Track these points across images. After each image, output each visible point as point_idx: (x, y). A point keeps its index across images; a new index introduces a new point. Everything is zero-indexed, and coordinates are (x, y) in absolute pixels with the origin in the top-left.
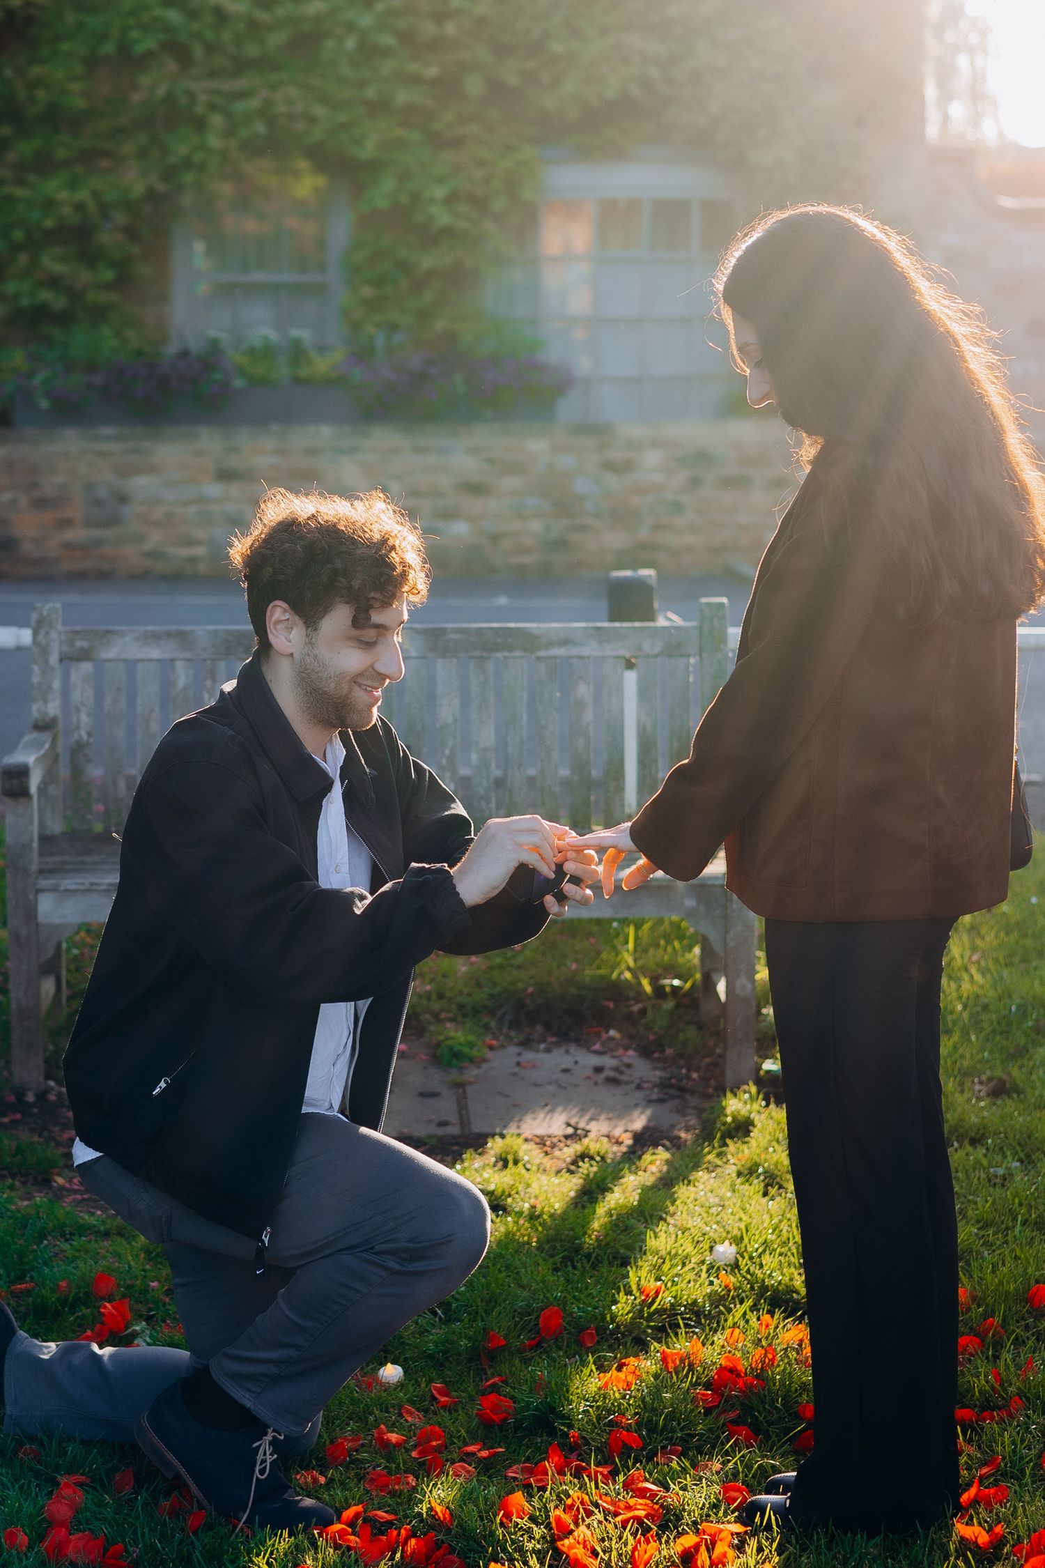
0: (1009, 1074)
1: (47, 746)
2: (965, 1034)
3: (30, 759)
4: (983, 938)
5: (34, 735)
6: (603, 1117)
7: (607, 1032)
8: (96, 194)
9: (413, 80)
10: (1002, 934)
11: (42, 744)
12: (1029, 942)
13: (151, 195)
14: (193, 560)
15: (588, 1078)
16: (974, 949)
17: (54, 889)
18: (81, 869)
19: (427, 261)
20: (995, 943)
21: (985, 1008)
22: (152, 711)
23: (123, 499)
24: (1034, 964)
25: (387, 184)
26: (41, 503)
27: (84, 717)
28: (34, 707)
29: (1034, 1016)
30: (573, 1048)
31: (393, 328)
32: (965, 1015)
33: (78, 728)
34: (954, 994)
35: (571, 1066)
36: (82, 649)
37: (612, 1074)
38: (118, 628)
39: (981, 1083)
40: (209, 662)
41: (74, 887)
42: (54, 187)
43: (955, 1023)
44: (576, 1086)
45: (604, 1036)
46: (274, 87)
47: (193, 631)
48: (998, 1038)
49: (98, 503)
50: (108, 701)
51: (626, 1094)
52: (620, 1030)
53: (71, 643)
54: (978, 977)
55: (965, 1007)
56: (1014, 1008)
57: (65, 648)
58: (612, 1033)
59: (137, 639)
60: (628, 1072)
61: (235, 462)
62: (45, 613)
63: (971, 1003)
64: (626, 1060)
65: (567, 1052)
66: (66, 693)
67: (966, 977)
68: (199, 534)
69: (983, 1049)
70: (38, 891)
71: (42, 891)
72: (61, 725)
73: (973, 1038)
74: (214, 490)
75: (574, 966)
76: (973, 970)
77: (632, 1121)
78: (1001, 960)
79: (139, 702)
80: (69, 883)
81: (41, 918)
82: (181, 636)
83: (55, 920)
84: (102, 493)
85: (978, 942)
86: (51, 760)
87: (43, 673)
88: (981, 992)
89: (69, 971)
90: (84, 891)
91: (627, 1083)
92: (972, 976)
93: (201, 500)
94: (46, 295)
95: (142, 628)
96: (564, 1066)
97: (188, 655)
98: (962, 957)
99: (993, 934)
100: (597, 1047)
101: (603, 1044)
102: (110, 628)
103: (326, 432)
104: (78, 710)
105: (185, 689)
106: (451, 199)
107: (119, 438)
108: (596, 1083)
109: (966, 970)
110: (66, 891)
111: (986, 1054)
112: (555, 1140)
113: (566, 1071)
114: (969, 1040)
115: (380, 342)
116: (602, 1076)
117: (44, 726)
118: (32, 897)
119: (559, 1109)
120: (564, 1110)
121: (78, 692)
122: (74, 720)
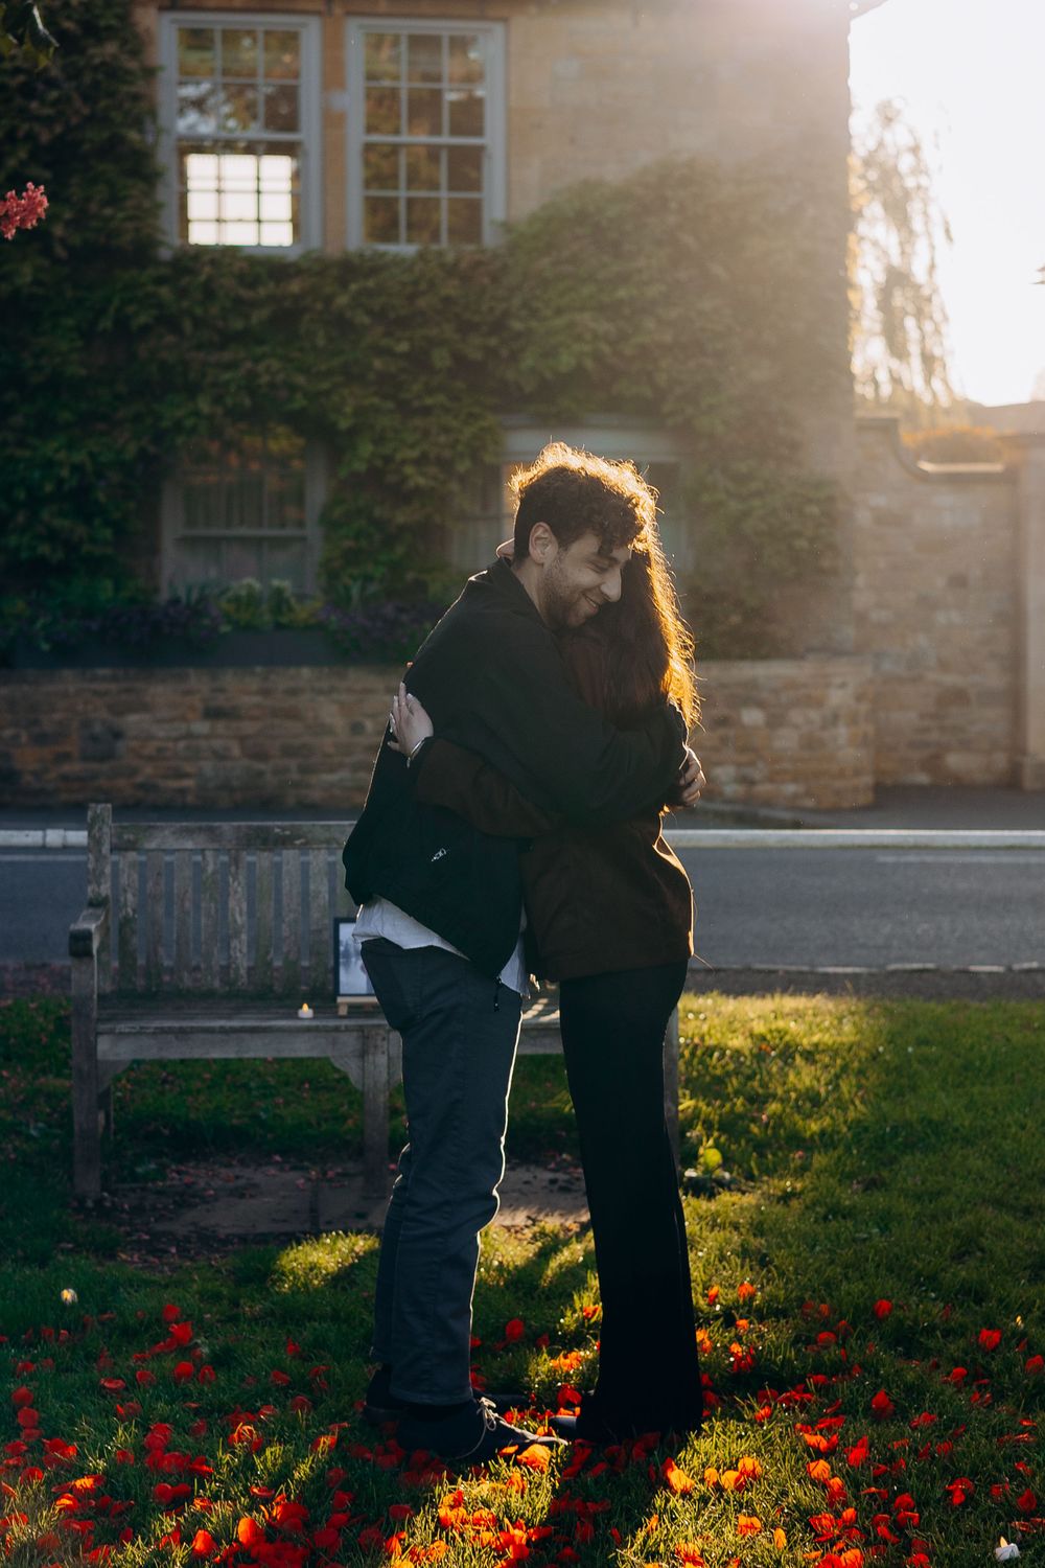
0: (880, 1175)
1: (102, 918)
2: (848, 1149)
3: (93, 927)
4: (867, 1079)
5: (91, 911)
6: (556, 1214)
7: (561, 1155)
8: (92, 455)
9: (387, 352)
10: (883, 1075)
11: (98, 918)
12: (904, 1081)
13: (142, 454)
14: (183, 791)
15: (545, 1187)
16: (860, 1087)
17: (111, 1032)
18: (131, 1018)
19: (401, 517)
20: (877, 1083)
21: (866, 1130)
22: (187, 891)
23: (118, 735)
24: (907, 1097)
25: (366, 449)
26: (41, 739)
27: (130, 897)
28: (90, 889)
29: (903, 1134)
30: (532, 1168)
31: (368, 579)
32: (849, 1135)
33: (126, 905)
34: (842, 1119)
35: (531, 1179)
36: (129, 841)
37: (564, 1184)
38: (158, 824)
39: (858, 1183)
40: (233, 852)
41: (127, 1030)
42: (52, 448)
43: (839, 1140)
44: (536, 1193)
45: (558, 1159)
46: (257, 360)
47: (220, 827)
48: (874, 1151)
49: (94, 738)
50: (150, 884)
51: (576, 1198)
52: (570, 1153)
53: (120, 837)
54: (861, 1107)
55: (849, 1129)
56: (888, 1130)
57: (115, 840)
58: (564, 1156)
59: (174, 833)
60: (578, 1183)
61: (221, 701)
62: (98, 812)
63: (854, 1126)
64: (576, 1175)
65: (528, 1170)
66: (116, 874)
67: (852, 1108)
68: (188, 768)
69: (862, 1159)
70: (98, 1034)
71: (101, 1033)
72: (111, 904)
73: (855, 1152)
74: (201, 727)
75: (533, 1104)
76: (857, 1102)
77: (580, 1216)
78: (881, 1095)
79: (176, 884)
80: (123, 1027)
81: (100, 1056)
82: (211, 830)
83: (111, 1058)
84: (98, 729)
85: (863, 1081)
86: (105, 929)
87: (97, 860)
88: (862, 1118)
89: (115, 1110)
90: (135, 1034)
91: (576, 1191)
92: (856, 1107)
93: (189, 736)
94: (44, 549)
95: (178, 825)
96: (525, 1179)
97: (216, 846)
98: (849, 1092)
99: (875, 1075)
100: (552, 1166)
101: (557, 1164)
102: (152, 824)
103: (306, 672)
104: (125, 891)
105: (214, 873)
106: (421, 461)
107: (114, 679)
108: (551, 1191)
109: (853, 1103)
110: (121, 1033)
111: (864, 1163)
112: (518, 1229)
113: (526, 1183)
114: (851, 1153)
115: (355, 591)
116: (556, 1187)
117: (97, 903)
118: (92, 1039)
119: (522, 1208)
120: (525, 1209)
121: (126, 876)
122: (122, 899)
